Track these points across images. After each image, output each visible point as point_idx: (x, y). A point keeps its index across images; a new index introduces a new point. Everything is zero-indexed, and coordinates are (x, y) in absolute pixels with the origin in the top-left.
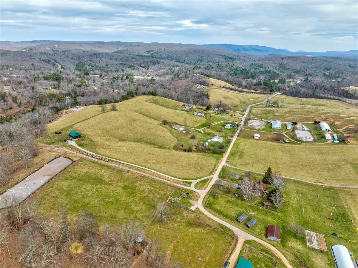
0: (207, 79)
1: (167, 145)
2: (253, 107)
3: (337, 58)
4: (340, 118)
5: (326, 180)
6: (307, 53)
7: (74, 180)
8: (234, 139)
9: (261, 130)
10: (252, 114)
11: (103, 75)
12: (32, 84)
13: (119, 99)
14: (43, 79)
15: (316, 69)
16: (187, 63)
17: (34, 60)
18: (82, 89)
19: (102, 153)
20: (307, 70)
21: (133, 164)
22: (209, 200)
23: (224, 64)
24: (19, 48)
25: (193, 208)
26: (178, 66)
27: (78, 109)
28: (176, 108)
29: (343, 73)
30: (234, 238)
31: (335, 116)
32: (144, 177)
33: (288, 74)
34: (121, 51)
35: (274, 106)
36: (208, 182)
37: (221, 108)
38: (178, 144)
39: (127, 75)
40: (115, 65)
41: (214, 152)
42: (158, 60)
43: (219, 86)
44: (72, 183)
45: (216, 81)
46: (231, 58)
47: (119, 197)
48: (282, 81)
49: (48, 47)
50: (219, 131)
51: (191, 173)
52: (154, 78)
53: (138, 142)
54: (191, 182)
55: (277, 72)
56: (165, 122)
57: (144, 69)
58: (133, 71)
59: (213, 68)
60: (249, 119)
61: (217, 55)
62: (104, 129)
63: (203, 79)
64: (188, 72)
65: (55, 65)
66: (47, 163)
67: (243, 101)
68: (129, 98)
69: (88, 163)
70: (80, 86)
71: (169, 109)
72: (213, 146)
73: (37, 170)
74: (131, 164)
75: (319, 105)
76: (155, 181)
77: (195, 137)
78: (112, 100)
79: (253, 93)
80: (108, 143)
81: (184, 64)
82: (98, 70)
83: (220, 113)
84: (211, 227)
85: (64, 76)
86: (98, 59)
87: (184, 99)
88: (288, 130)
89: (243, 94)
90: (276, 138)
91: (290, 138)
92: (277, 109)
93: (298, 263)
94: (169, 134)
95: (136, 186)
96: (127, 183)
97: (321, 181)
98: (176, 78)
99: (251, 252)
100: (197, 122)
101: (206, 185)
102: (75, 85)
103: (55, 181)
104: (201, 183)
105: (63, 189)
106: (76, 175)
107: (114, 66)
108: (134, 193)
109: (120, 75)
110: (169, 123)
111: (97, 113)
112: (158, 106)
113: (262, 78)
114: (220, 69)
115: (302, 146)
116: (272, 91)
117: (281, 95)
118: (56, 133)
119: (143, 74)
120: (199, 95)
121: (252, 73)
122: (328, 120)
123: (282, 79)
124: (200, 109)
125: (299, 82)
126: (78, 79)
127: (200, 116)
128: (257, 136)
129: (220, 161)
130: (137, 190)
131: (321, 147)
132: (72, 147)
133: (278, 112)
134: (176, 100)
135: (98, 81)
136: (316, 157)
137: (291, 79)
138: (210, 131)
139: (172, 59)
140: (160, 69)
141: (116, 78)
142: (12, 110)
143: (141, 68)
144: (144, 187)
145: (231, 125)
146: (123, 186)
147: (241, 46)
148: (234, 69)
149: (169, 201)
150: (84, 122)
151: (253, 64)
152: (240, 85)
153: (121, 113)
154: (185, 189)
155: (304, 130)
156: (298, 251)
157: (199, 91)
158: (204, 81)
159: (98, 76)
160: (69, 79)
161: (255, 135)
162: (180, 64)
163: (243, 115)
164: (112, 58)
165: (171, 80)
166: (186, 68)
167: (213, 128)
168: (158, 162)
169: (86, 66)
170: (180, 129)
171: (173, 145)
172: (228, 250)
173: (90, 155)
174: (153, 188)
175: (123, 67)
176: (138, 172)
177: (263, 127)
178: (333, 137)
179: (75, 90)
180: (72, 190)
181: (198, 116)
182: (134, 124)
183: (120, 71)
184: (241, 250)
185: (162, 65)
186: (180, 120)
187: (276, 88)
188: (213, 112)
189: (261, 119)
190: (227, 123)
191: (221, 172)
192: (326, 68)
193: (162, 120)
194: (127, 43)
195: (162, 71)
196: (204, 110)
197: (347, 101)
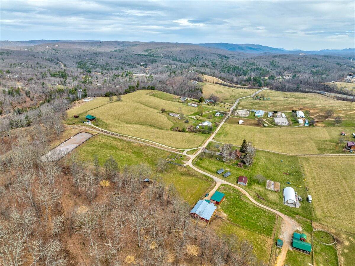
0: (201, 76)
1: (165, 127)
2: (242, 100)
3: (327, 56)
4: (315, 108)
5: (291, 151)
6: (301, 52)
7: (96, 147)
8: (221, 125)
9: (245, 118)
10: (240, 106)
11: (104, 73)
12: (41, 81)
13: (122, 93)
14: (50, 76)
15: (304, 66)
16: (183, 62)
17: (38, 59)
18: (87, 86)
19: (114, 131)
20: (295, 68)
21: (139, 138)
22: (197, 161)
23: (218, 63)
24: (20, 48)
25: (185, 165)
26: (174, 64)
27: (88, 100)
28: (172, 100)
29: (329, 70)
30: (214, 182)
31: (312, 106)
32: (148, 146)
33: (278, 71)
34: (119, 50)
35: (260, 99)
36: (197, 151)
37: (212, 101)
38: (174, 126)
39: (126, 72)
40: (115, 63)
41: (204, 132)
42: (155, 58)
43: (212, 82)
44: (94, 148)
45: (209, 78)
46: (225, 57)
47: (130, 158)
48: (272, 78)
49: (49, 47)
50: (209, 118)
51: (184, 145)
52: (152, 76)
53: (141, 124)
54: (184, 151)
55: (268, 69)
56: (163, 111)
57: (142, 67)
58: (131, 69)
59: (207, 66)
60: (237, 109)
61: (212, 53)
62: (112, 115)
63: (198, 76)
64: (184, 70)
65: (57, 63)
66: (74, 136)
67: (234, 95)
68: (131, 92)
69: (104, 137)
70: (85, 82)
71: (166, 101)
72: (203, 128)
73: (67, 140)
74: (137, 138)
75: (301, 98)
76: (157, 149)
77: (188, 122)
78: (117, 93)
79: (243, 88)
80: (117, 124)
81: (180, 63)
82: (100, 68)
83: (211, 104)
84: (197, 176)
85: (69, 74)
86: (99, 58)
87: (180, 94)
88: (269, 117)
89: (234, 89)
90: (257, 123)
91: (270, 123)
92: (263, 101)
93: (257, 197)
94: (167, 119)
95: (142, 152)
96: (135, 150)
97: (287, 152)
98: (173, 75)
99: (225, 190)
100: (191, 111)
101: (195, 153)
102: (80, 81)
103: (82, 147)
104: (192, 152)
105: (89, 152)
106: (97, 144)
107: (114, 65)
108: (141, 156)
109: (120, 72)
110: (167, 111)
111: (106, 103)
112: (157, 99)
113: (253, 75)
114: (214, 67)
115: (279, 129)
116: (260, 86)
117: (268, 89)
118: (74, 117)
119: (142, 72)
120: (193, 90)
121: (244, 70)
122: (304, 109)
123: (272, 76)
124: (194, 101)
125: (287, 78)
126: (82, 76)
127: (194, 107)
128: (241, 122)
129: (208, 139)
130: (143, 154)
131: (294, 129)
132: (90, 126)
133: (263, 103)
134: (173, 94)
135: (100, 78)
136: (288, 136)
137: (280, 75)
138: (201, 118)
139: (169, 58)
140: (158, 67)
141: (116, 76)
142: (26, 103)
143: (139, 66)
144: (149, 152)
145: (220, 113)
146: (132, 151)
147: (236, 45)
148: (228, 67)
149: (167, 161)
150: (95, 109)
151: (246, 62)
152: (232, 81)
153: (125, 103)
154: (179, 154)
155: (282, 117)
156: (259, 191)
157: (193, 86)
158: (199, 78)
159: (100, 73)
160: (74, 76)
161: (240, 121)
162: (177, 63)
163: (232, 106)
164: (112, 57)
165: (168, 76)
166: (182, 66)
167: (205, 116)
168: (158, 138)
169: (88, 65)
170: (176, 116)
171: (170, 127)
172: (208, 189)
173: (105, 132)
174: (155, 153)
175: (122, 65)
176: (143, 143)
177: (248, 115)
178: (305, 122)
179: (80, 86)
180: (95, 152)
181: (192, 106)
182: (137, 112)
183: (120, 69)
184: (218, 189)
185: (159, 64)
186: (176, 109)
187: (264, 83)
188: (206, 103)
189: (247, 109)
190: (216, 112)
191: (207, 145)
192: (314, 66)
193: (160, 109)
194: (125, 42)
195: (159, 69)
196: (197, 102)
197: (326, 95)
